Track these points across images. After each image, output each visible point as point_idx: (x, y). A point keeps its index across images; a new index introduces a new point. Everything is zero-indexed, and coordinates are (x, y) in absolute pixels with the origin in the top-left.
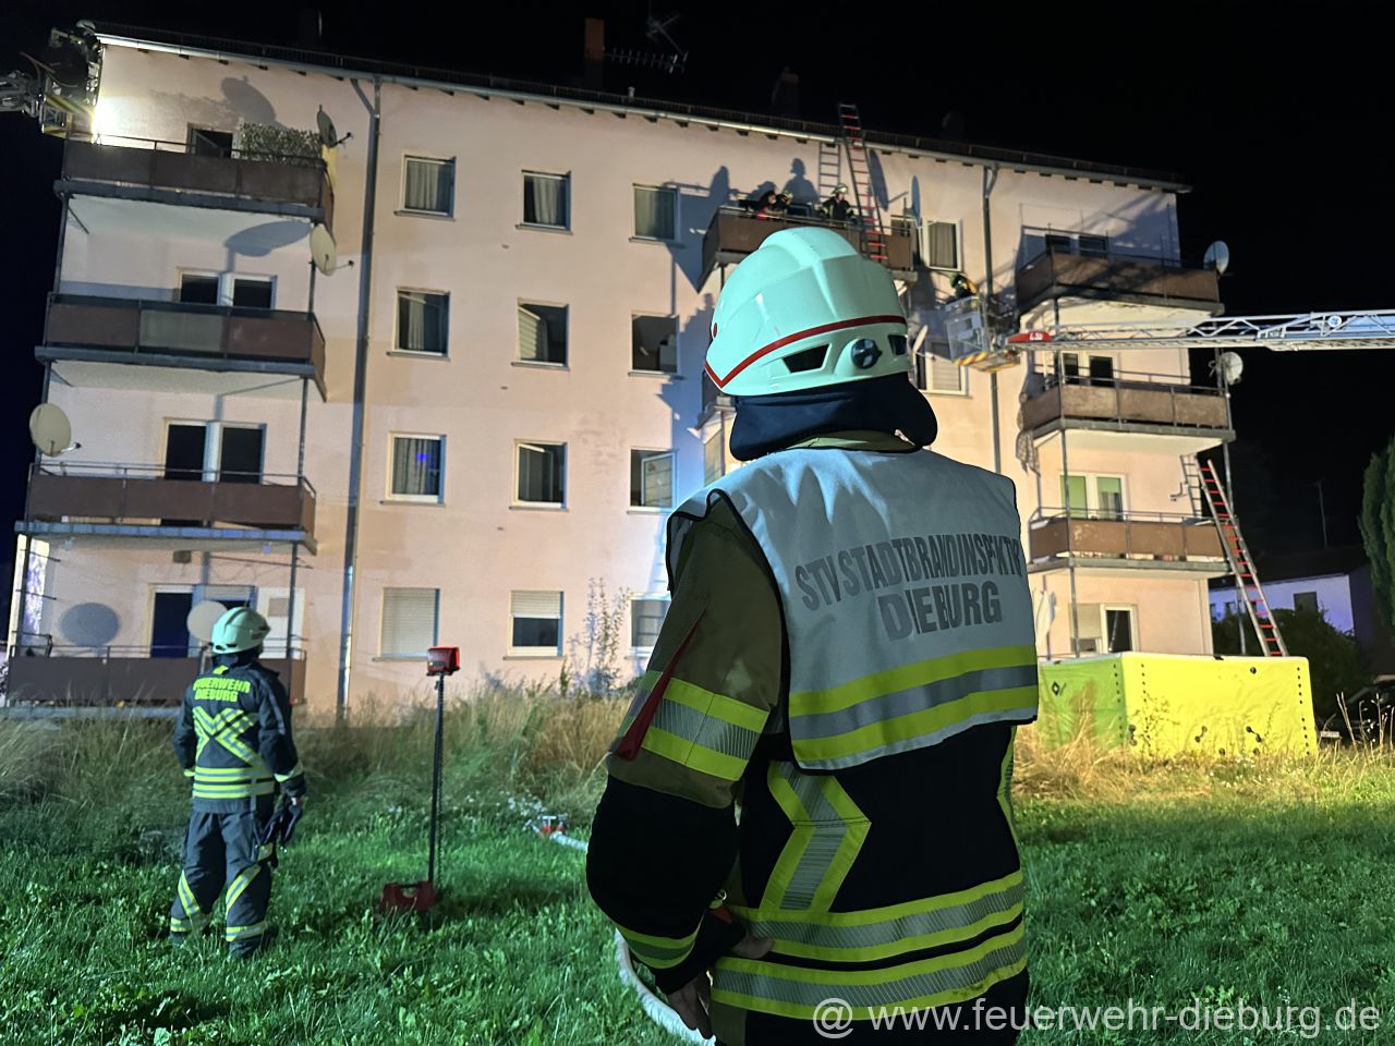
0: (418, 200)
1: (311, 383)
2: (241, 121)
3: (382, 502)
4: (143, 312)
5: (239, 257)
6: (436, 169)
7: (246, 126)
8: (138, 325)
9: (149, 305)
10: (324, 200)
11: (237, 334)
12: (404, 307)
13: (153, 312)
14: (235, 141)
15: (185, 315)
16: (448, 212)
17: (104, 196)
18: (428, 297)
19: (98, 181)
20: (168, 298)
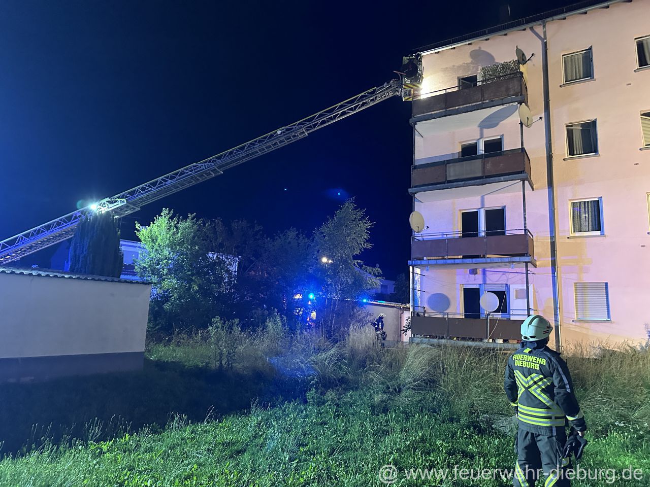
0: (572, 76)
1: (526, 182)
2: (480, 67)
3: (568, 238)
4: (447, 165)
5: (485, 130)
6: (581, 56)
7: (483, 69)
8: (446, 172)
9: (449, 162)
10: (523, 91)
11: (488, 166)
12: (570, 133)
13: (451, 164)
14: (478, 78)
15: (465, 162)
16: (590, 76)
17: (428, 120)
18: (583, 125)
19: (425, 114)
20: (456, 157)
